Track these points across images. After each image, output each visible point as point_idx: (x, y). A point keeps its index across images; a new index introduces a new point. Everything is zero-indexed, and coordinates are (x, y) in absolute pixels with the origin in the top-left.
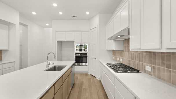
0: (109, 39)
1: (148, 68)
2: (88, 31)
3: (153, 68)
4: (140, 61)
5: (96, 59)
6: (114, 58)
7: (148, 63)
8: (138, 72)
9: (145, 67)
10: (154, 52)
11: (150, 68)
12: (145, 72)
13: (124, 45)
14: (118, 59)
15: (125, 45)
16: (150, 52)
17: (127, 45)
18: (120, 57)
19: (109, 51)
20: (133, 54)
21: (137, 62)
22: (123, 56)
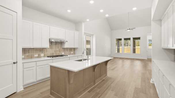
22: (45, 52)
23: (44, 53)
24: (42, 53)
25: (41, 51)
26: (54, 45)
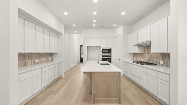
0: (134, 46)
1: (162, 63)
2: (112, 38)
3: (164, 62)
4: (156, 59)
5: (120, 60)
6: (134, 59)
7: (161, 60)
8: (156, 65)
9: (160, 62)
10: (165, 54)
11: (163, 62)
12: (160, 65)
14: (139, 59)
15: (145, 50)
16: (163, 54)
18: (141, 58)
19: (130, 53)
20: (152, 55)
21: (155, 60)
23: (143, 58)
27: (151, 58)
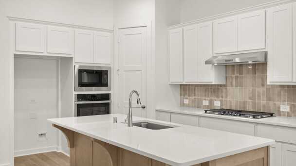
1: (285, 108)
3: (293, 107)
4: (268, 99)
5: (144, 107)
8: (272, 115)
9: (279, 107)
11: (288, 107)
12: (280, 115)
13: (227, 75)
14: (205, 103)
17: (236, 74)
18: (214, 98)
21: (263, 102)
22: (224, 95)
23: (220, 99)
24: (218, 97)
25: (214, 92)
26: (248, 73)
27: (250, 98)
